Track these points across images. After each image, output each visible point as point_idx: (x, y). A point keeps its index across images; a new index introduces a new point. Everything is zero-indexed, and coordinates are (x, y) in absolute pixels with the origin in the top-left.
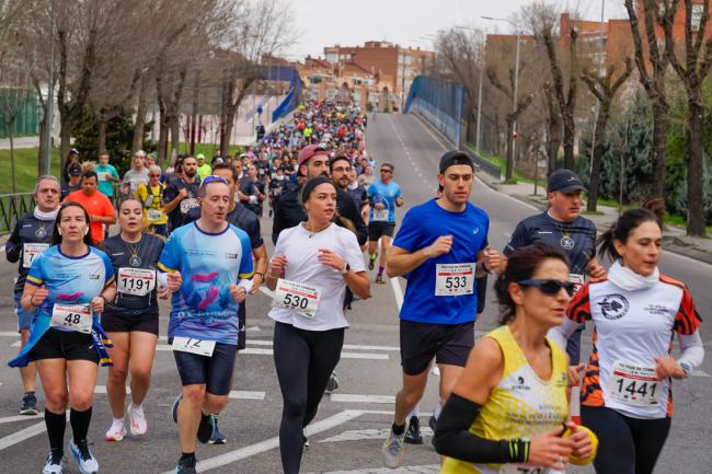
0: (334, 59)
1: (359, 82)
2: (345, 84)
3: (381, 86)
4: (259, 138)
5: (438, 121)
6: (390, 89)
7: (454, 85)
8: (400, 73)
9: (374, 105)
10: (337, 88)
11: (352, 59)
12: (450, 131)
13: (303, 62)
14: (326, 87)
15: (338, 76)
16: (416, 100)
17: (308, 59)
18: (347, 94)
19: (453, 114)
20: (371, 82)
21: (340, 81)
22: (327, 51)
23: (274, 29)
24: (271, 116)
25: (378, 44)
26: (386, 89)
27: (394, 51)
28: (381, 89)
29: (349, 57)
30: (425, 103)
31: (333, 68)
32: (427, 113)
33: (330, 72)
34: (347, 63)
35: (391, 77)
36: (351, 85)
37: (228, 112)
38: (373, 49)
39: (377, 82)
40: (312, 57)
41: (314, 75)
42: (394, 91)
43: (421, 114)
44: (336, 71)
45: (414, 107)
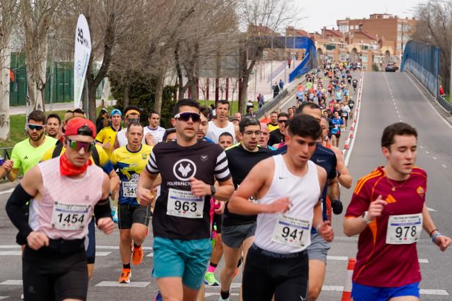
0: (345, 29)
1: (366, 47)
2: (355, 49)
3: (384, 50)
4: (275, 95)
5: (422, 77)
6: (392, 52)
7: (433, 48)
8: (399, 39)
9: (379, 66)
10: (348, 53)
11: (360, 29)
12: (431, 85)
13: (320, 32)
14: (339, 52)
15: (348, 43)
16: (408, 60)
17: (325, 30)
18: (356, 57)
19: (432, 71)
20: (375, 47)
21: (350, 47)
22: (339, 23)
23: (278, 8)
24: (288, 77)
25: (380, 16)
26: (388, 52)
27: (393, 21)
28: (384, 52)
29: (357, 27)
30: (414, 63)
31: (344, 37)
32: (416, 71)
33: (342, 40)
34: (356, 33)
35: (392, 42)
36: (359, 50)
37: (244, 75)
38: (377, 19)
39: (381, 47)
40: (328, 28)
41: (329, 43)
42: (395, 54)
43: (412, 72)
44: (347, 39)
45: (407, 65)
